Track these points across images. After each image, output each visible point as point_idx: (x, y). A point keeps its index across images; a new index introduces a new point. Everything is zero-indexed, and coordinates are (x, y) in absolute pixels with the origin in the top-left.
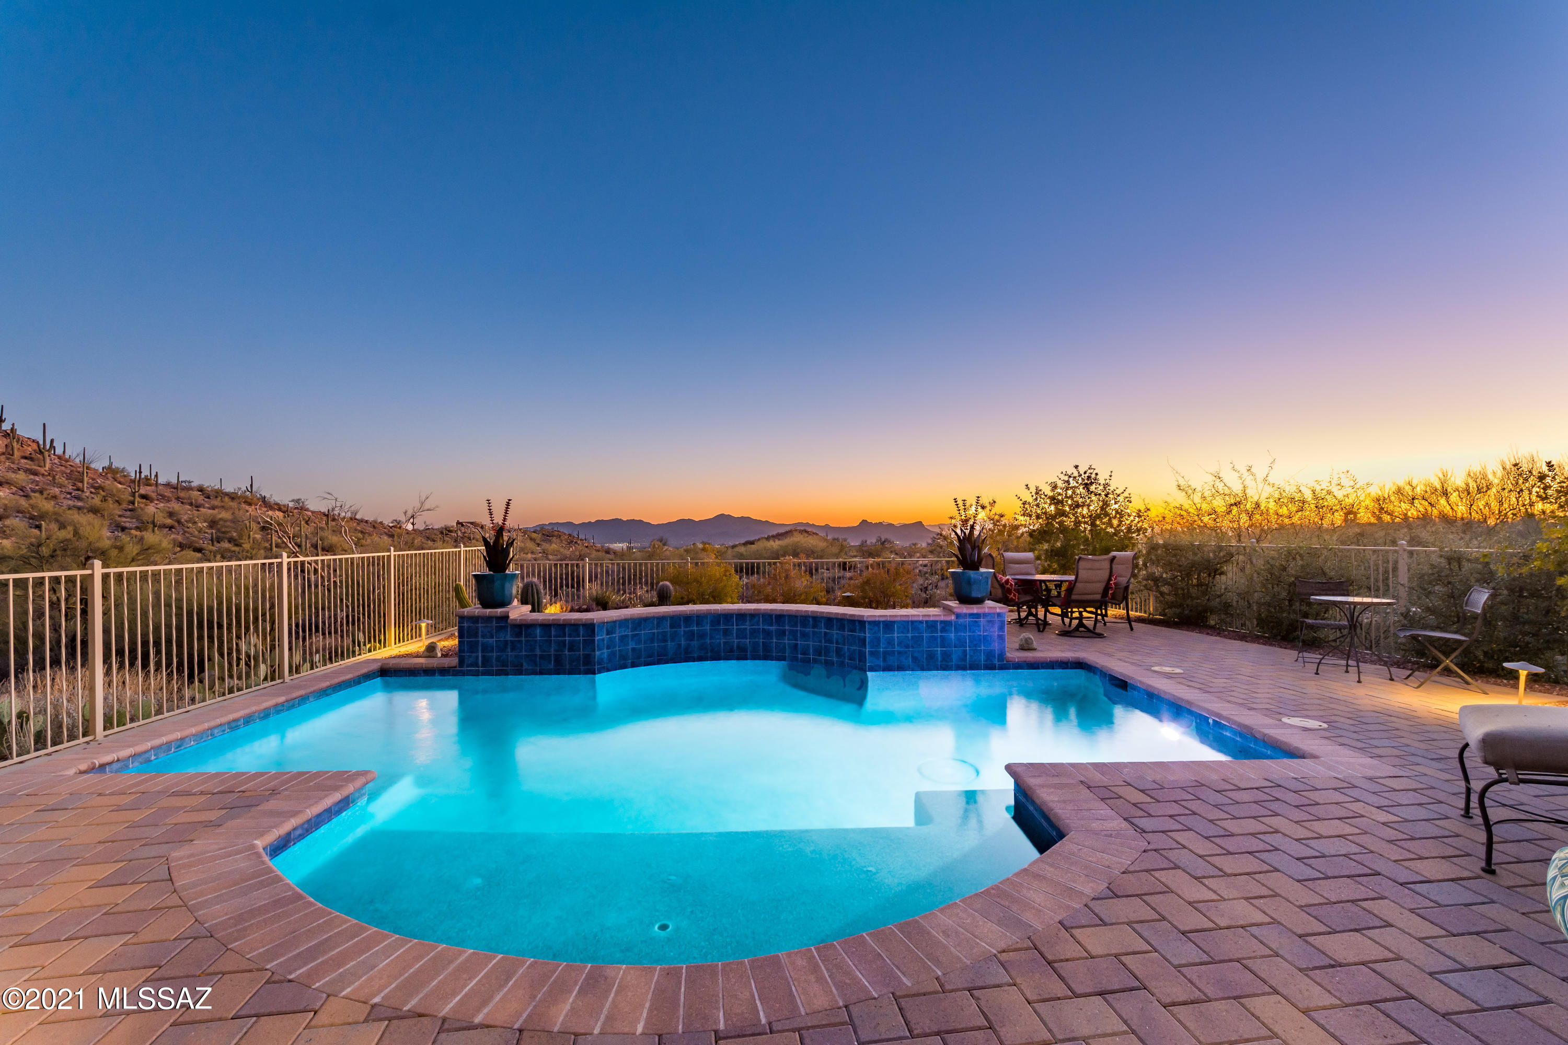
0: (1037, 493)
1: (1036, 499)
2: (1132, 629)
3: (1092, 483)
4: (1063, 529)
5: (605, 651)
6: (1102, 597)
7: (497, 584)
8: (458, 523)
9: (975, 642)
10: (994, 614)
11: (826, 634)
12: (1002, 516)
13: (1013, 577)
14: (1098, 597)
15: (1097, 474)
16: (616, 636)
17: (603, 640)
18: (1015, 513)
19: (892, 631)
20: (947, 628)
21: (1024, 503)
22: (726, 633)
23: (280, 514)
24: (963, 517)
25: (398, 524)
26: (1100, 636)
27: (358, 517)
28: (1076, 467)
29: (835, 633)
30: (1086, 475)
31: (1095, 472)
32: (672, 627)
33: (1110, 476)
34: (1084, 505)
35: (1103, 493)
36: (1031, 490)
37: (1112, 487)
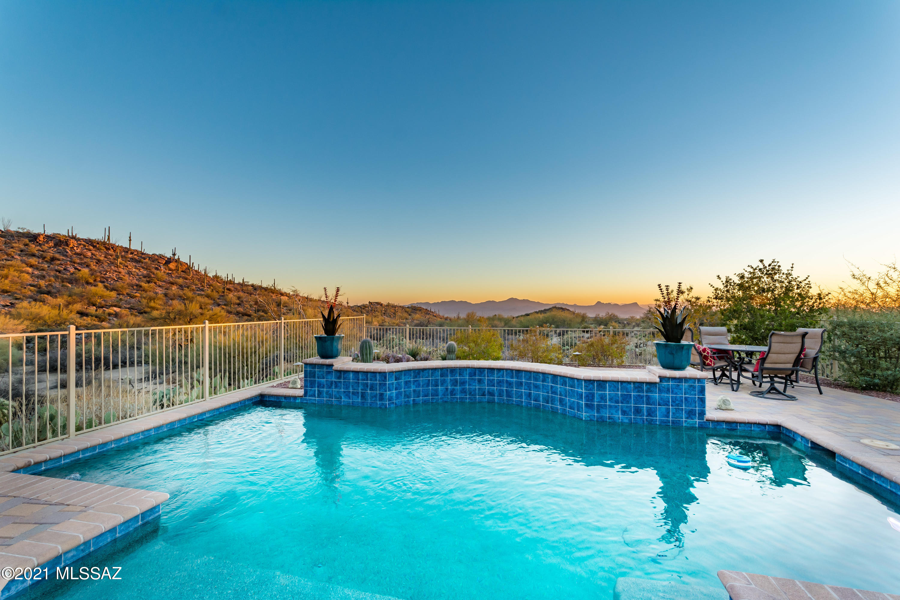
0: (727, 282)
1: (726, 286)
2: (821, 393)
3: (775, 274)
4: (750, 309)
5: (394, 391)
6: (793, 366)
7: (329, 344)
8: (370, 302)
9: (677, 402)
11: (552, 387)
12: (698, 299)
13: (709, 346)
14: (790, 366)
15: (779, 266)
16: (402, 380)
17: (393, 384)
18: (709, 297)
19: (604, 389)
20: (652, 389)
21: (716, 289)
22: (480, 381)
23: (287, 298)
24: (666, 300)
26: (791, 398)
28: (761, 261)
29: (559, 386)
30: (771, 267)
31: (778, 264)
32: (442, 376)
33: (792, 267)
34: (768, 290)
35: (786, 281)
36: (722, 280)
37: (794, 276)
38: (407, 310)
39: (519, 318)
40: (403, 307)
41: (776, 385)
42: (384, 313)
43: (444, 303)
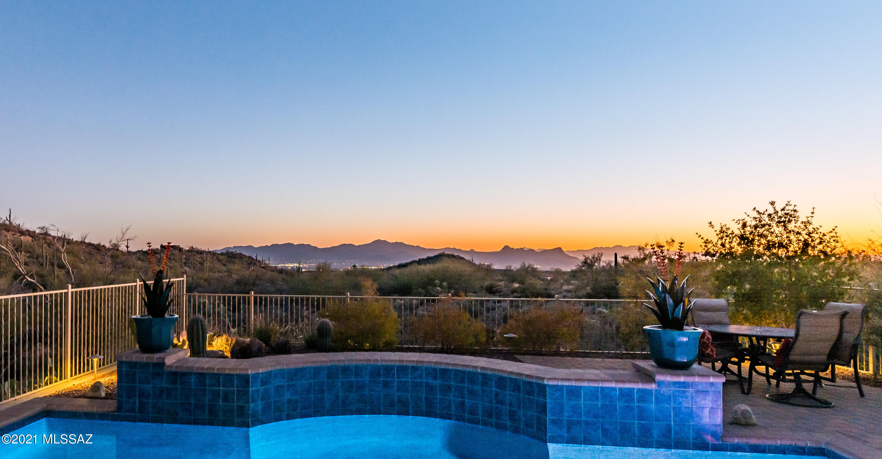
0: (722, 231)
1: (721, 238)
2: (862, 395)
3: (790, 221)
5: (260, 401)
6: (829, 357)
7: (154, 330)
8: (162, 246)
9: (681, 416)
10: (707, 383)
11: (497, 394)
12: (682, 255)
13: (709, 328)
15: (796, 211)
16: (271, 387)
17: (258, 391)
18: (696, 252)
19: (578, 397)
20: (646, 397)
21: (707, 242)
22: (386, 384)
25: (115, 247)
26: (826, 404)
27: (87, 241)
28: (773, 203)
29: (508, 395)
30: (784, 212)
31: (795, 208)
32: (329, 377)
33: (813, 213)
34: (781, 245)
35: (804, 232)
36: (715, 228)
37: (815, 225)
38: (221, 257)
39: (390, 272)
40: (213, 254)
41: (805, 386)
42: (185, 263)
43: (275, 247)
